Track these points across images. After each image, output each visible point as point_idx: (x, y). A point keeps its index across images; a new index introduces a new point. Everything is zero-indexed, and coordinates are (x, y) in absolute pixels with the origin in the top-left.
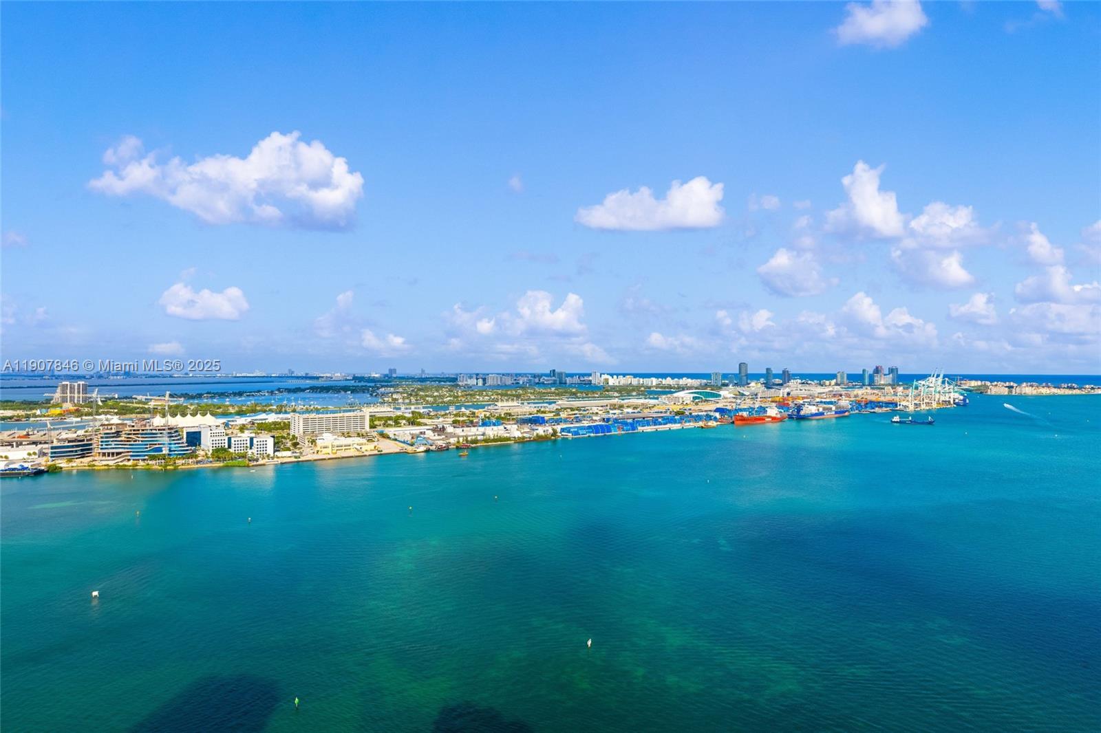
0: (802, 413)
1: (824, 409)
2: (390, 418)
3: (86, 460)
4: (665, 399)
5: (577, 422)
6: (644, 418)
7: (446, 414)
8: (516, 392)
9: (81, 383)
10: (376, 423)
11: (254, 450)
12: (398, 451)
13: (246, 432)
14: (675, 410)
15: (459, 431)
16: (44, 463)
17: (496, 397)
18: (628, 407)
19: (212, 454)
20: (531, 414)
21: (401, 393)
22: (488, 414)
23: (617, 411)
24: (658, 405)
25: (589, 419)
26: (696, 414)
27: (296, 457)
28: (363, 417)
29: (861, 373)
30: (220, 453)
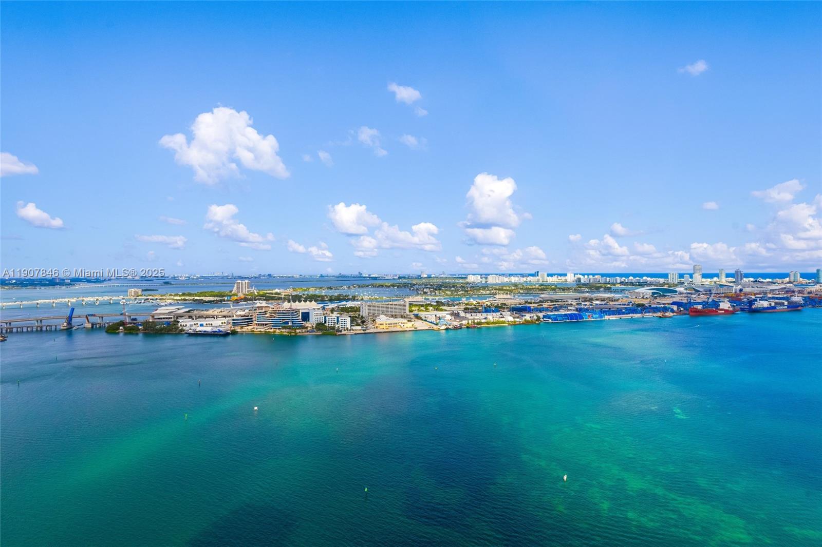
0: (754, 307)
1: (776, 304)
2: (422, 306)
3: (250, 328)
4: (628, 294)
5: (556, 311)
6: (610, 309)
7: (460, 303)
8: (509, 288)
9: (247, 281)
10: (413, 308)
11: (339, 325)
12: (427, 328)
13: (335, 313)
14: (636, 303)
15: (468, 315)
16: (227, 328)
17: (495, 291)
18: (597, 300)
19: (316, 327)
20: (520, 304)
21: (429, 288)
22: (489, 304)
23: (588, 303)
24: (622, 299)
25: (565, 309)
26: (655, 306)
27: (363, 330)
28: (404, 305)
29: (816, 272)
30: (320, 326)
